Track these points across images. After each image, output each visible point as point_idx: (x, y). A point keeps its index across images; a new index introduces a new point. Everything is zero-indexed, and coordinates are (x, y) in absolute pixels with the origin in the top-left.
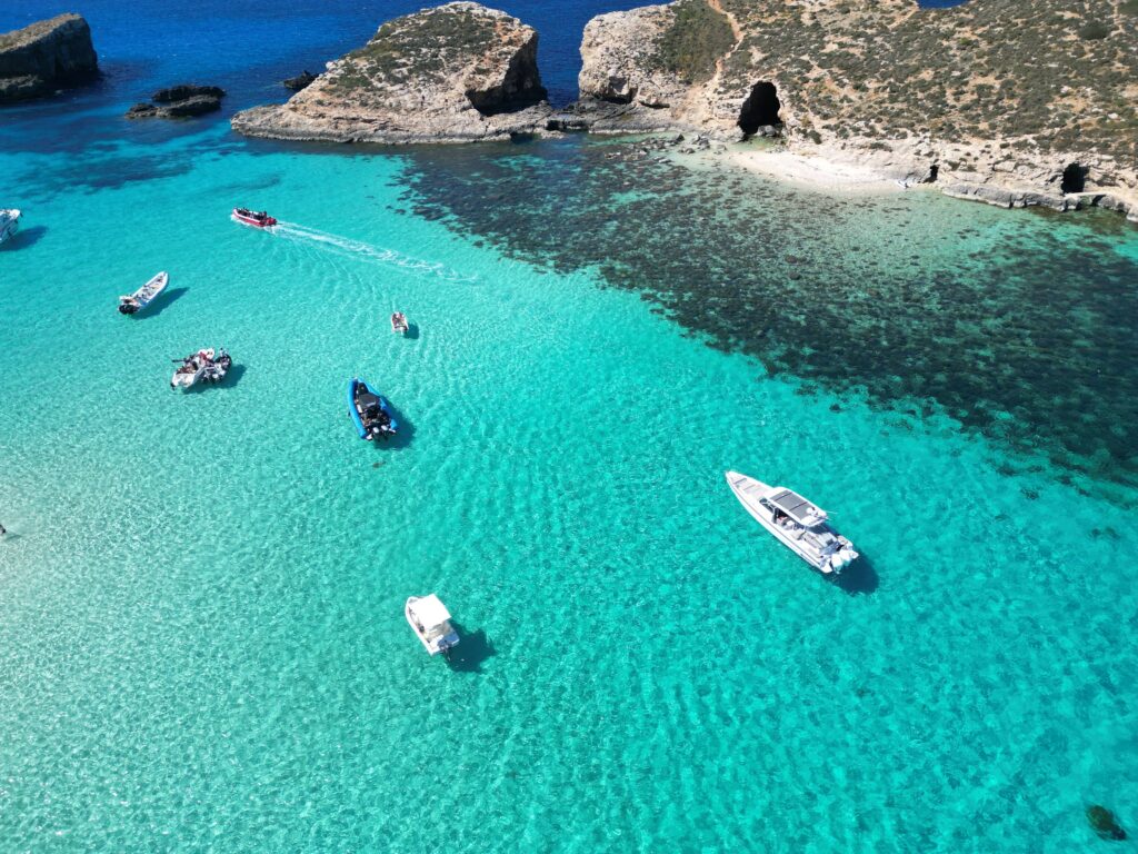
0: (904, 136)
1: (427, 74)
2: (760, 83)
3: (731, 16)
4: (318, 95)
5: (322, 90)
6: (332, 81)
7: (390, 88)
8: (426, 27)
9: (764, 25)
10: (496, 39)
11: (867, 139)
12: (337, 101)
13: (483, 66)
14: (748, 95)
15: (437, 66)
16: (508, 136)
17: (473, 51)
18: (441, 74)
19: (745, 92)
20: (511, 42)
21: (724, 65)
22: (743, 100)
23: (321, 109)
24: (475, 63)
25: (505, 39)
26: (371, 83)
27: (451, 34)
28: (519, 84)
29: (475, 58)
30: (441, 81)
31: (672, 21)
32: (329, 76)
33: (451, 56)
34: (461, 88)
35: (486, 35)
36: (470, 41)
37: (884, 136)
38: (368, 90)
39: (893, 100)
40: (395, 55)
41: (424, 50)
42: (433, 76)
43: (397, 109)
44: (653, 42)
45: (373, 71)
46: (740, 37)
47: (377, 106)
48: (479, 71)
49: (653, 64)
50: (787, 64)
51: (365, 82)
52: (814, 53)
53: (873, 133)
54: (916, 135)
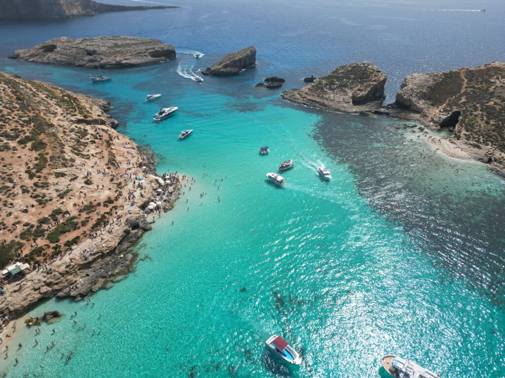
0: (488, 145)
1: (342, 88)
2: (457, 111)
3: (466, 80)
4: (307, 91)
5: (309, 89)
6: (313, 86)
7: (328, 92)
8: (350, 71)
9: (474, 88)
10: (370, 78)
11: (475, 143)
12: (311, 93)
13: (361, 88)
14: (449, 115)
15: (346, 86)
16: (358, 114)
17: (360, 83)
18: (346, 89)
19: (449, 114)
20: (375, 81)
21: (449, 101)
22: (446, 117)
23: (306, 95)
24: (359, 87)
25: (373, 79)
26: (323, 89)
27: (356, 75)
28: (374, 95)
29: (360, 85)
30: (345, 91)
31: (441, 79)
32: (313, 84)
33: (352, 83)
34: (350, 95)
35: (368, 77)
36: (361, 79)
37: (481, 143)
38: (321, 91)
39: (494, 131)
40: (335, 80)
41: (345, 80)
42: (343, 90)
43: (327, 99)
44: (428, 87)
45: (326, 85)
46: (463, 91)
47: (322, 97)
48: (359, 90)
49: (423, 96)
50: (470, 107)
51: (322, 89)
52: (483, 104)
53: (478, 141)
54: (492, 146)
